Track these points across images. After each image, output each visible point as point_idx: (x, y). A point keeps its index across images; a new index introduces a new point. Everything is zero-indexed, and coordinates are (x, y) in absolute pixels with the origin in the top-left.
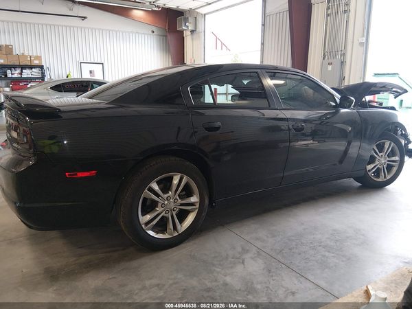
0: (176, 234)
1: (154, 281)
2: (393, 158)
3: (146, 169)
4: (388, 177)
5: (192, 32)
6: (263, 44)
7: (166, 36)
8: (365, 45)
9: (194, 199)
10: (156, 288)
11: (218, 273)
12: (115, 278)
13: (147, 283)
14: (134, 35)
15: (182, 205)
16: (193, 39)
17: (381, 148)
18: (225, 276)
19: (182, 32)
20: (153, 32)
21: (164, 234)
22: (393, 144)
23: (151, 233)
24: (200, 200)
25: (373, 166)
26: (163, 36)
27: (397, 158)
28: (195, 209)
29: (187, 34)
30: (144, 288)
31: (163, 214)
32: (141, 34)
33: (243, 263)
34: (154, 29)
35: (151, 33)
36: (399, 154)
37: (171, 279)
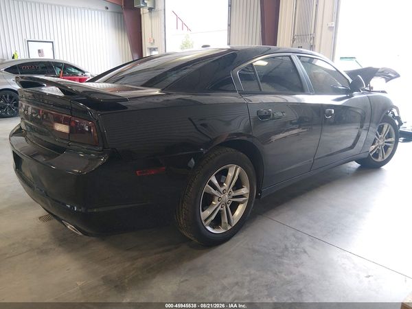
0: (229, 228)
1: (231, 280)
2: (389, 140)
3: (207, 162)
4: (385, 158)
5: (150, 9)
6: (229, 25)
7: (121, 13)
8: (334, 29)
9: (245, 191)
10: (236, 287)
11: (288, 264)
12: (187, 280)
13: (225, 282)
14: (86, 11)
15: (234, 197)
16: (151, 18)
17: (380, 130)
18: (297, 267)
19: (138, 10)
20: (107, 8)
21: (219, 228)
22: (390, 126)
23: (209, 228)
24: (250, 190)
25: (374, 147)
26: (118, 13)
27: (392, 139)
28: (246, 200)
29: (144, 12)
30: (224, 288)
31: (220, 208)
32: (94, 10)
33: (305, 252)
34: (108, 5)
35: (104, 9)
36: (394, 135)
37: (247, 276)
